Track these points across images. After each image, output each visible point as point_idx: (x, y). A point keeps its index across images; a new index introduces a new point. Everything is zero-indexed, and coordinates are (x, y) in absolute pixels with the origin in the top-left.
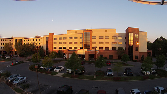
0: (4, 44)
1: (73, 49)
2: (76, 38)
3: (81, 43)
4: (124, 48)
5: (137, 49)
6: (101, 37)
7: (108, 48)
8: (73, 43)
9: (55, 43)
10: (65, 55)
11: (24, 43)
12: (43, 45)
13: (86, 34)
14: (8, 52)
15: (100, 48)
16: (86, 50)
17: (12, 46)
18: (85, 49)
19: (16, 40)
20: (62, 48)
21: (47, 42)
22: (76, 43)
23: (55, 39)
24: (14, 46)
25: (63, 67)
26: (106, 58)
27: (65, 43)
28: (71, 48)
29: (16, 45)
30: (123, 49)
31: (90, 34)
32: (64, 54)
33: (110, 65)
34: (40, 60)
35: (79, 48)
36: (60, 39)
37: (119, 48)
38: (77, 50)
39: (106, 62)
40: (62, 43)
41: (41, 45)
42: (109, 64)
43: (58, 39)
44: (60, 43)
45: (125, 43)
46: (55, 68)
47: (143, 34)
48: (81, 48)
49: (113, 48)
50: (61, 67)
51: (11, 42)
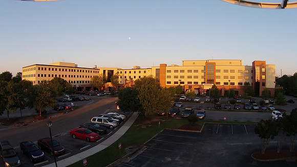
2: (196, 71)
3: (203, 77)
6: (226, 71)
7: (233, 84)
8: (193, 77)
15: (225, 83)
22: (196, 77)
28: (190, 83)
30: (250, 85)
31: (213, 67)
36: (176, 71)
40: (182, 77)
44: (176, 77)
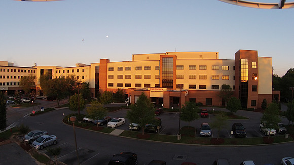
0: (20, 78)
1: (143, 87)
2: (147, 68)
3: (157, 77)
4: (232, 87)
5: (255, 88)
6: (192, 67)
7: (204, 87)
8: (143, 77)
9: (111, 77)
10: (128, 99)
11: (55, 75)
12: (90, 80)
13: (166, 61)
14: (26, 92)
15: (191, 87)
16: (165, 89)
17: (35, 80)
18: (163, 87)
19: (42, 71)
20: (124, 85)
21: (97, 75)
22: (147, 77)
23: (112, 69)
24: (37, 82)
25: (123, 119)
26: (200, 104)
27: (128, 77)
28: (139, 85)
29: (42, 79)
30: (231, 89)
31: (172, 61)
32: (127, 96)
33: (207, 117)
34: (84, 107)
35: (153, 85)
36: (120, 69)
37: (224, 87)
38: (149, 89)
39: (200, 111)
40: (124, 77)
41: (86, 80)
42: (205, 115)
43: (116, 69)
44: (120, 77)
45: (234, 77)
46: (110, 120)
47: (266, 62)
48: (157, 86)
49: (213, 87)
50: (121, 120)
51: (32, 75)
